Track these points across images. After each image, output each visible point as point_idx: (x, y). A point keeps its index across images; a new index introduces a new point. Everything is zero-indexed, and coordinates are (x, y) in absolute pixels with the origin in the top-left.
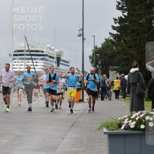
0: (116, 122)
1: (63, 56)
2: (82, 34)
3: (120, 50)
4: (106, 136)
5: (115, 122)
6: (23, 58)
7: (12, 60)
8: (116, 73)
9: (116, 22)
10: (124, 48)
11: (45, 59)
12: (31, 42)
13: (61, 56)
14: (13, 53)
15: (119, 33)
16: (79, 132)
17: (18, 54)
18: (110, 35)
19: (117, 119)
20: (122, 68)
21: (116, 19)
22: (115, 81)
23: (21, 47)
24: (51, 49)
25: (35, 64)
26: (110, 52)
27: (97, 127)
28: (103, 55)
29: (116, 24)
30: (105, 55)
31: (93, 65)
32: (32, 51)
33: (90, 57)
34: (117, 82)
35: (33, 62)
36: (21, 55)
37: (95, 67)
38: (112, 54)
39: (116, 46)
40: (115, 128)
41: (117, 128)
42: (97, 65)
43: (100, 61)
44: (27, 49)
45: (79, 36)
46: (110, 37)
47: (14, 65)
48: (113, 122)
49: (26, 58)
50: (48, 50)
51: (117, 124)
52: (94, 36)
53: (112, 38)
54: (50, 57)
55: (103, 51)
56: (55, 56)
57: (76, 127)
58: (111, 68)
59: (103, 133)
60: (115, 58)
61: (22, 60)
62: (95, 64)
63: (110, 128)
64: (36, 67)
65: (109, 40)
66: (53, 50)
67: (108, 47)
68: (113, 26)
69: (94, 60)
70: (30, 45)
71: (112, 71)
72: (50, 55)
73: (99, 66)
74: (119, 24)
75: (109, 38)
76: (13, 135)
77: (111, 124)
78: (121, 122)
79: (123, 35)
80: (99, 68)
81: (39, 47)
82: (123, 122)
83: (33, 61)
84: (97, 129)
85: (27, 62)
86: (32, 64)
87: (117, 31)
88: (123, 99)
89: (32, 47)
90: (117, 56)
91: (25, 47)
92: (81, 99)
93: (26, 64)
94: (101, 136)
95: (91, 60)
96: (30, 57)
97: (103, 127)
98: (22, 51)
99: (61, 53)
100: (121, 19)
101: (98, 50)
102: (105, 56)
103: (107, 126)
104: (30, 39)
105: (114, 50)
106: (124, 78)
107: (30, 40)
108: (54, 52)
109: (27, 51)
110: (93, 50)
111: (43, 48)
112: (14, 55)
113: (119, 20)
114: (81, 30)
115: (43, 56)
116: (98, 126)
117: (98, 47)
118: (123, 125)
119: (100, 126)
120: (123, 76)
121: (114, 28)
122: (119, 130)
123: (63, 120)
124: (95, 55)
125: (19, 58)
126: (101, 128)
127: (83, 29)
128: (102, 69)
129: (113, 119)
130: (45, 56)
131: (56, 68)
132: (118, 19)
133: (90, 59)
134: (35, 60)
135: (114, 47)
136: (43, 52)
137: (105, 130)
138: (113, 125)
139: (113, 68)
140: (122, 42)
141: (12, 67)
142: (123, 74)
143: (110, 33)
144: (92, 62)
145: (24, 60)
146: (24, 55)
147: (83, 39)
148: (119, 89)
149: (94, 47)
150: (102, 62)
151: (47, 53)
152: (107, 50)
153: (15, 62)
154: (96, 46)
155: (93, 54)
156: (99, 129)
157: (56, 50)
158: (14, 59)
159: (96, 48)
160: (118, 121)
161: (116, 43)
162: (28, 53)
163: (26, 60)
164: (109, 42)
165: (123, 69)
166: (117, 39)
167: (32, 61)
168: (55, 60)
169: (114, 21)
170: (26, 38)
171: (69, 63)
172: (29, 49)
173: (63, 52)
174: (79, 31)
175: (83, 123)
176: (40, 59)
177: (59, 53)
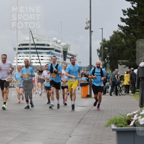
0: (125, 119)
1: (70, 50)
2: (89, 26)
3: (129, 43)
4: (115, 133)
5: (123, 118)
6: (27, 52)
7: (17, 54)
8: (125, 67)
9: (125, 13)
10: (133, 41)
11: (51, 53)
12: (36, 35)
13: (67, 49)
14: (17, 47)
15: (128, 26)
16: (87, 129)
17: (23, 48)
18: (119, 28)
19: (126, 115)
20: (132, 61)
21: (125, 10)
22: (126, 75)
23: (26, 41)
24: (57, 43)
25: (40, 58)
26: (119, 45)
27: (105, 124)
28: (111, 48)
29: (125, 15)
30: (113, 48)
31: (101, 59)
32: (38, 45)
33: (98, 51)
34: (127, 76)
35: (38, 56)
36: (26, 49)
37: (103, 61)
38: (121, 47)
39: (125, 39)
40: (123, 124)
41: (126, 125)
42: (106, 59)
43: (108, 55)
44: (32, 42)
45: (86, 28)
46: (118, 29)
47: (18, 59)
48: (122, 118)
49: (31, 52)
50: (54, 43)
51: (125, 120)
52: (102, 29)
53: (120, 31)
54: (56, 51)
55: (112, 44)
56: (62, 50)
57: (84, 124)
58: (121, 62)
59: (111, 130)
60: (124, 51)
61: (27, 54)
62: (103, 58)
63: (118, 124)
64: (41, 61)
65: (118, 32)
66: (60, 43)
67: (116, 40)
68: (121, 18)
69: (102, 54)
70: (35, 38)
71: (121, 65)
72: (56, 48)
73: (107, 59)
74: (128, 15)
75: (118, 31)
76: (17, 132)
77: (120, 120)
78: (130, 118)
79: (133, 27)
80: (108, 62)
81: (44, 41)
82: (132, 118)
83: (39, 55)
84: (105, 126)
85: (33, 56)
86: (37, 58)
87: (127, 24)
88: (133, 94)
89: (37, 40)
90: (127, 49)
91: (30, 41)
92: (89, 94)
93: (31, 58)
94: (110, 133)
95: (99, 54)
96: (35, 51)
97: (111, 123)
98: (27, 45)
99: (67, 46)
100: (130, 10)
101: (106, 43)
102: (114, 50)
103: (115, 122)
104: (35, 32)
105: (123, 43)
106: (134, 73)
107: (35, 34)
108: (60, 46)
109: (32, 45)
110: (101, 43)
111: (49, 41)
112: (19, 49)
113: (128, 12)
114: (89, 23)
115: (49, 50)
116: (106, 122)
117: (106, 40)
118: (132, 121)
119: (108, 123)
120: (133, 70)
121: (123, 20)
122: (128, 127)
123: (70, 117)
124: (103, 48)
125: (24, 52)
126: (109, 125)
127: (90, 22)
128: (110, 63)
129: (122, 115)
130: (51, 50)
131: (63, 62)
132: (127, 10)
133: (98, 52)
134: (41, 54)
135: (123, 40)
136: (48, 45)
137: (113, 127)
138: (122, 122)
139: (122, 62)
140: (131, 35)
141: (17, 61)
142: (132, 69)
143: (119, 25)
144: (100, 56)
145: (29, 54)
146: (29, 49)
147: (91, 32)
148: (129, 83)
149: (102, 40)
150: (110, 55)
151: (53, 46)
152: (116, 43)
153: (20, 56)
154: (104, 39)
155: (101, 48)
156: (107, 126)
157: (63, 44)
158: (19, 53)
159: (104, 41)
160: (127, 117)
161: (125, 36)
162: (34, 47)
163: (31, 54)
164: (118, 35)
165: (132, 63)
166: (126, 32)
167: (37, 55)
168: (62, 54)
169: (123, 13)
170: (31, 31)
171: (76, 56)
172: (34, 42)
173: (70, 45)
174: (86, 23)
175: (91, 120)
176: (46, 53)
177: (66, 46)
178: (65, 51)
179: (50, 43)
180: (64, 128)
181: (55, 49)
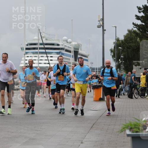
1: (81, 50)
2: (102, 24)
6: (36, 52)
7: (25, 54)
8: (141, 68)
9: (140, 11)
11: (61, 53)
12: (45, 33)
13: (78, 49)
14: (25, 47)
15: (143, 24)
16: (99, 134)
17: (31, 47)
18: (134, 26)
21: (140, 7)
23: (34, 40)
24: (67, 42)
25: (50, 58)
26: (134, 44)
27: (119, 129)
28: (126, 48)
29: (140, 13)
30: (128, 48)
31: (115, 60)
32: (47, 44)
33: (111, 51)
35: (47, 57)
36: (34, 49)
37: (117, 62)
38: (136, 46)
39: (141, 38)
42: (120, 60)
43: (122, 55)
44: (41, 42)
45: (99, 27)
47: (26, 60)
49: (40, 52)
50: (64, 43)
52: (116, 27)
53: (135, 29)
54: (67, 51)
55: (126, 44)
56: (72, 50)
57: (96, 129)
59: (126, 135)
61: (35, 54)
62: (117, 59)
63: (133, 130)
64: (50, 62)
65: (132, 31)
66: (70, 43)
67: (131, 39)
68: (136, 16)
69: (116, 54)
70: (44, 37)
71: (136, 66)
74: (144, 13)
75: (132, 29)
76: (25, 138)
77: (135, 125)
80: (122, 62)
81: (54, 40)
83: (48, 55)
84: (119, 131)
85: (41, 57)
86: (46, 58)
87: (142, 22)
89: (46, 39)
91: (39, 40)
92: (102, 97)
93: (39, 59)
94: (124, 139)
95: (112, 54)
96: (44, 51)
97: (126, 128)
98: (35, 44)
100: (145, 7)
101: (120, 43)
102: (129, 50)
103: (130, 127)
104: (44, 31)
105: (138, 42)
108: (71, 45)
109: (41, 44)
110: (114, 43)
111: (58, 40)
112: (27, 49)
113: (143, 9)
114: (101, 21)
115: (59, 50)
117: (120, 39)
121: (138, 18)
123: (81, 121)
124: (117, 48)
125: (32, 52)
126: (123, 130)
127: (103, 19)
128: (125, 64)
130: (61, 50)
131: (74, 63)
132: (142, 7)
134: (50, 54)
135: (138, 39)
136: (58, 45)
137: (128, 132)
138: (137, 127)
139: (137, 63)
140: (147, 34)
141: (25, 62)
143: (133, 23)
144: (113, 56)
145: (37, 54)
146: (37, 49)
147: (104, 30)
148: (146, 85)
149: (116, 39)
150: (124, 56)
151: (63, 46)
152: (131, 43)
153: (28, 57)
154: (118, 38)
155: (115, 48)
157: (73, 43)
158: (27, 53)
159: (118, 40)
161: (141, 34)
162: (42, 46)
163: (39, 54)
164: (133, 34)
166: (141, 30)
167: (46, 55)
168: (72, 54)
169: (138, 10)
170: (39, 30)
171: (88, 57)
172: (43, 42)
173: (82, 45)
174: (98, 21)
175: (104, 125)
176: (55, 53)
177: (77, 46)
178: (76, 51)
179: (60, 42)
180: (75, 134)
181: (65, 49)
